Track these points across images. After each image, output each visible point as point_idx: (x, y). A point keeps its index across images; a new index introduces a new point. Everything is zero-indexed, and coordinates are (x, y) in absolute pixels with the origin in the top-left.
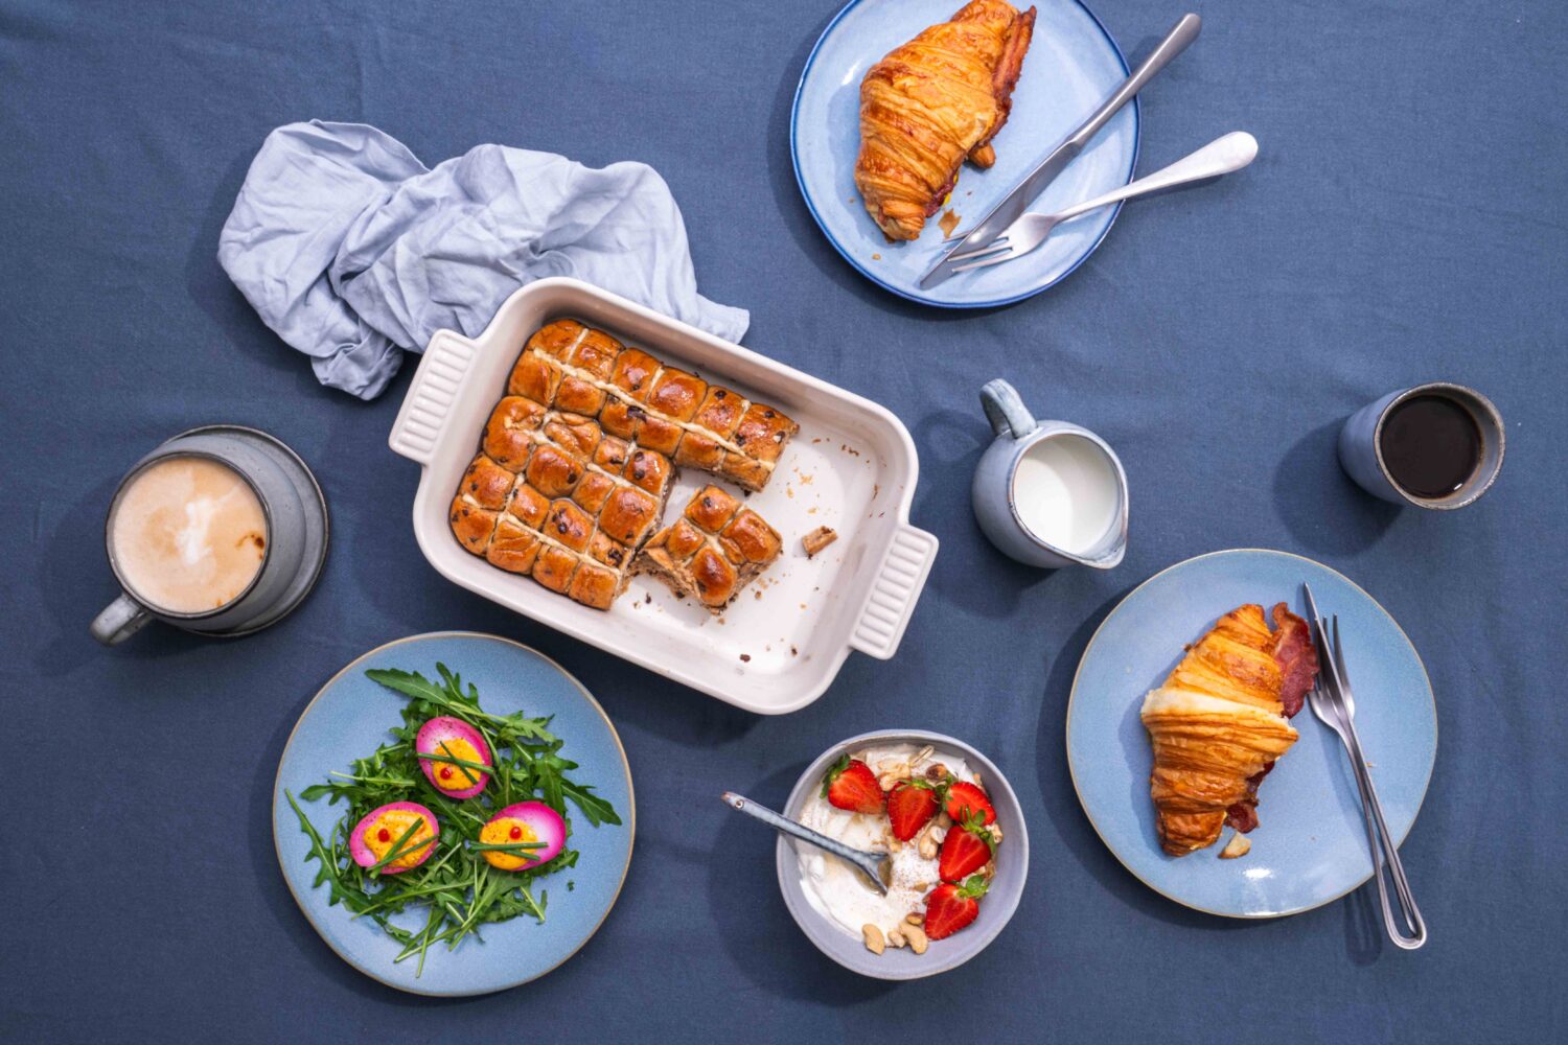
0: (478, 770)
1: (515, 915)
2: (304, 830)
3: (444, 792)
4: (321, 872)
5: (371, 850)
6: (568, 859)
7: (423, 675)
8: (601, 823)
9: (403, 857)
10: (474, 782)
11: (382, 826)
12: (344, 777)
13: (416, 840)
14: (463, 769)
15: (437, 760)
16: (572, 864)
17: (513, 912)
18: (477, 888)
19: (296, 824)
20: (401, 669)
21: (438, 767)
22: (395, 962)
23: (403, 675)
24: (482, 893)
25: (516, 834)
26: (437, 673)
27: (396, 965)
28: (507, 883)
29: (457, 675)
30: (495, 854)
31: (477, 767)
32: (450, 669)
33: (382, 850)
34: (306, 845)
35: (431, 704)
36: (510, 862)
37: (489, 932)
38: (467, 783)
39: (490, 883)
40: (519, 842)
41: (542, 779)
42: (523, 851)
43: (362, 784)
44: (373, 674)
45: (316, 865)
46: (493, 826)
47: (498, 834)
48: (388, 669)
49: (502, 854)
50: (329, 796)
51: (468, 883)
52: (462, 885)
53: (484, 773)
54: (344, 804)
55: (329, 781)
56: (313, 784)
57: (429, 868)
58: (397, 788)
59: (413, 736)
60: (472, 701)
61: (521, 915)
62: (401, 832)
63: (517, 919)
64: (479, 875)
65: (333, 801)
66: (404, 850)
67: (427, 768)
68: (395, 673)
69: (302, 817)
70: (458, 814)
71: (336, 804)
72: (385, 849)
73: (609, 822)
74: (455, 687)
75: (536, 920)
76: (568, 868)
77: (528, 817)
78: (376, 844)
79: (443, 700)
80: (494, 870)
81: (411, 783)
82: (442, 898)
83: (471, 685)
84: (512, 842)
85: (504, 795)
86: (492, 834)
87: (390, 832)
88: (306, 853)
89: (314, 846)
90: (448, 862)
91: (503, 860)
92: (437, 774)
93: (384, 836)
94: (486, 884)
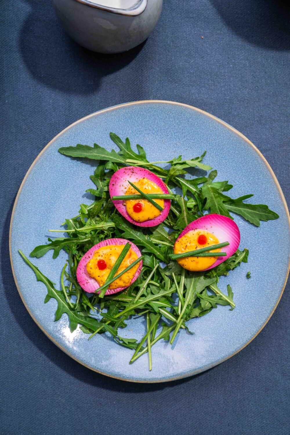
0: (161, 199)
1: (212, 307)
2: (39, 280)
3: (138, 225)
4: (59, 308)
5: (94, 278)
6: (241, 257)
7: (101, 146)
8: (261, 222)
9: (119, 277)
10: (161, 210)
11: (99, 258)
12: (60, 234)
13: (127, 262)
14: (150, 201)
15: (129, 199)
16: (245, 260)
17: (210, 306)
18: (181, 292)
19: (33, 277)
20: (84, 144)
21: (131, 204)
22: (131, 363)
23: (87, 148)
24: (184, 296)
25: (202, 240)
26: (112, 142)
27: (133, 365)
28: (202, 282)
29: (127, 140)
30: (190, 259)
31: (161, 196)
32: (120, 136)
33: (103, 276)
34: (43, 290)
35: (113, 163)
36: (203, 263)
37: (194, 325)
38: (156, 212)
39: (188, 287)
40: (206, 246)
41: (208, 201)
42: (211, 252)
43: (75, 235)
44: (64, 151)
45: (53, 304)
46: (183, 239)
47: (188, 244)
48: (74, 145)
49: (195, 259)
50: (52, 252)
51: (173, 290)
52: (168, 292)
53: (166, 200)
54: (64, 256)
55: (49, 240)
56: (37, 245)
57: (139, 285)
58: (102, 232)
59: (106, 189)
60: (142, 157)
61: (216, 307)
62: (113, 261)
63: (214, 310)
64: (179, 283)
65: (56, 255)
66: (120, 272)
67: (122, 209)
68: (80, 147)
69: (35, 269)
70: (150, 243)
71: (58, 257)
72: (105, 274)
73: (268, 219)
74: (127, 149)
75: (229, 307)
76: (242, 264)
77: (208, 226)
78: (96, 272)
79: (121, 160)
80: (191, 274)
81: (112, 224)
82: (155, 305)
83: (138, 146)
84: (200, 247)
85: (183, 219)
86: (184, 246)
87: (106, 261)
88: (44, 297)
89: (49, 290)
90: (152, 279)
91: (197, 263)
92: (131, 211)
93: (102, 265)
94: (185, 288)
